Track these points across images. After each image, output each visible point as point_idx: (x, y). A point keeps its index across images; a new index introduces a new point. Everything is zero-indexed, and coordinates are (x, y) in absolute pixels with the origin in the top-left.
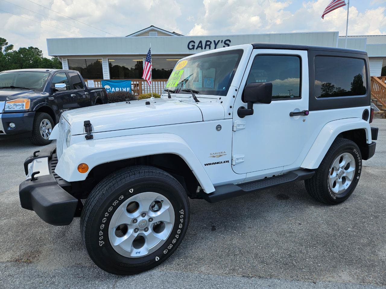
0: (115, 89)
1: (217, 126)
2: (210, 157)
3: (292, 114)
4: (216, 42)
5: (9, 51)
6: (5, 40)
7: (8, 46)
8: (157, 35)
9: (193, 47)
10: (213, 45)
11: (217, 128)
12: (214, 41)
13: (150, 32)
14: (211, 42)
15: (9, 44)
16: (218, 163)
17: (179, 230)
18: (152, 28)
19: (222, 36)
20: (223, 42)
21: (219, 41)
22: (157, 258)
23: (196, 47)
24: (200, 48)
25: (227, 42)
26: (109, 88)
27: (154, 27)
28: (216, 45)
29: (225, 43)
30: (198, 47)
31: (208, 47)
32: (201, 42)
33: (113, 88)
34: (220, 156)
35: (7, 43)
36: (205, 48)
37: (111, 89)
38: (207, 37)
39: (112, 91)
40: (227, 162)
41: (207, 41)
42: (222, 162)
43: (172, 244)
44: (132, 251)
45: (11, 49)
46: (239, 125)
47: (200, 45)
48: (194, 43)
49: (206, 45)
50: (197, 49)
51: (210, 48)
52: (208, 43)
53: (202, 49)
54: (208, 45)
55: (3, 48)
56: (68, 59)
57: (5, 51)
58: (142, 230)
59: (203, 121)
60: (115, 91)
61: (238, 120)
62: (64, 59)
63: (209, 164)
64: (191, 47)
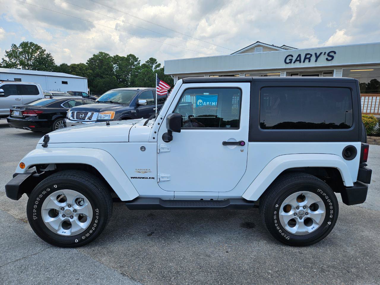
0: (206, 103)
1: (141, 147)
2: (136, 172)
3: (225, 143)
4: (318, 55)
5: (158, 69)
6: (156, 60)
7: (157, 64)
8: (262, 51)
9: (290, 61)
10: (313, 58)
11: (141, 149)
12: (316, 54)
13: (255, 48)
14: (311, 55)
15: (158, 63)
16: (143, 178)
17: (95, 224)
18: (258, 43)
19: (325, 48)
20: (326, 54)
21: (321, 53)
22: (76, 240)
23: (293, 61)
24: (298, 62)
25: (332, 54)
26: (202, 102)
27: (260, 42)
28: (317, 57)
29: (328, 55)
30: (296, 60)
31: (307, 60)
32: (299, 56)
33: (205, 102)
34: (146, 172)
35: (157, 62)
36: (304, 62)
37: (203, 103)
38: (307, 50)
39: (204, 104)
40: (152, 178)
41: (306, 55)
42: (147, 178)
43: (89, 233)
44: (59, 230)
45: (159, 67)
46: (163, 148)
47: (298, 59)
48: (292, 56)
49: (305, 58)
50: (294, 62)
51: (309, 61)
52: (308, 56)
53: (300, 62)
54: (308, 58)
55: (154, 66)
56: (179, 77)
57: (155, 68)
58: (68, 217)
59: (129, 142)
60: (206, 105)
61: (163, 144)
62: (176, 77)
63: (135, 178)
64: (288, 61)
